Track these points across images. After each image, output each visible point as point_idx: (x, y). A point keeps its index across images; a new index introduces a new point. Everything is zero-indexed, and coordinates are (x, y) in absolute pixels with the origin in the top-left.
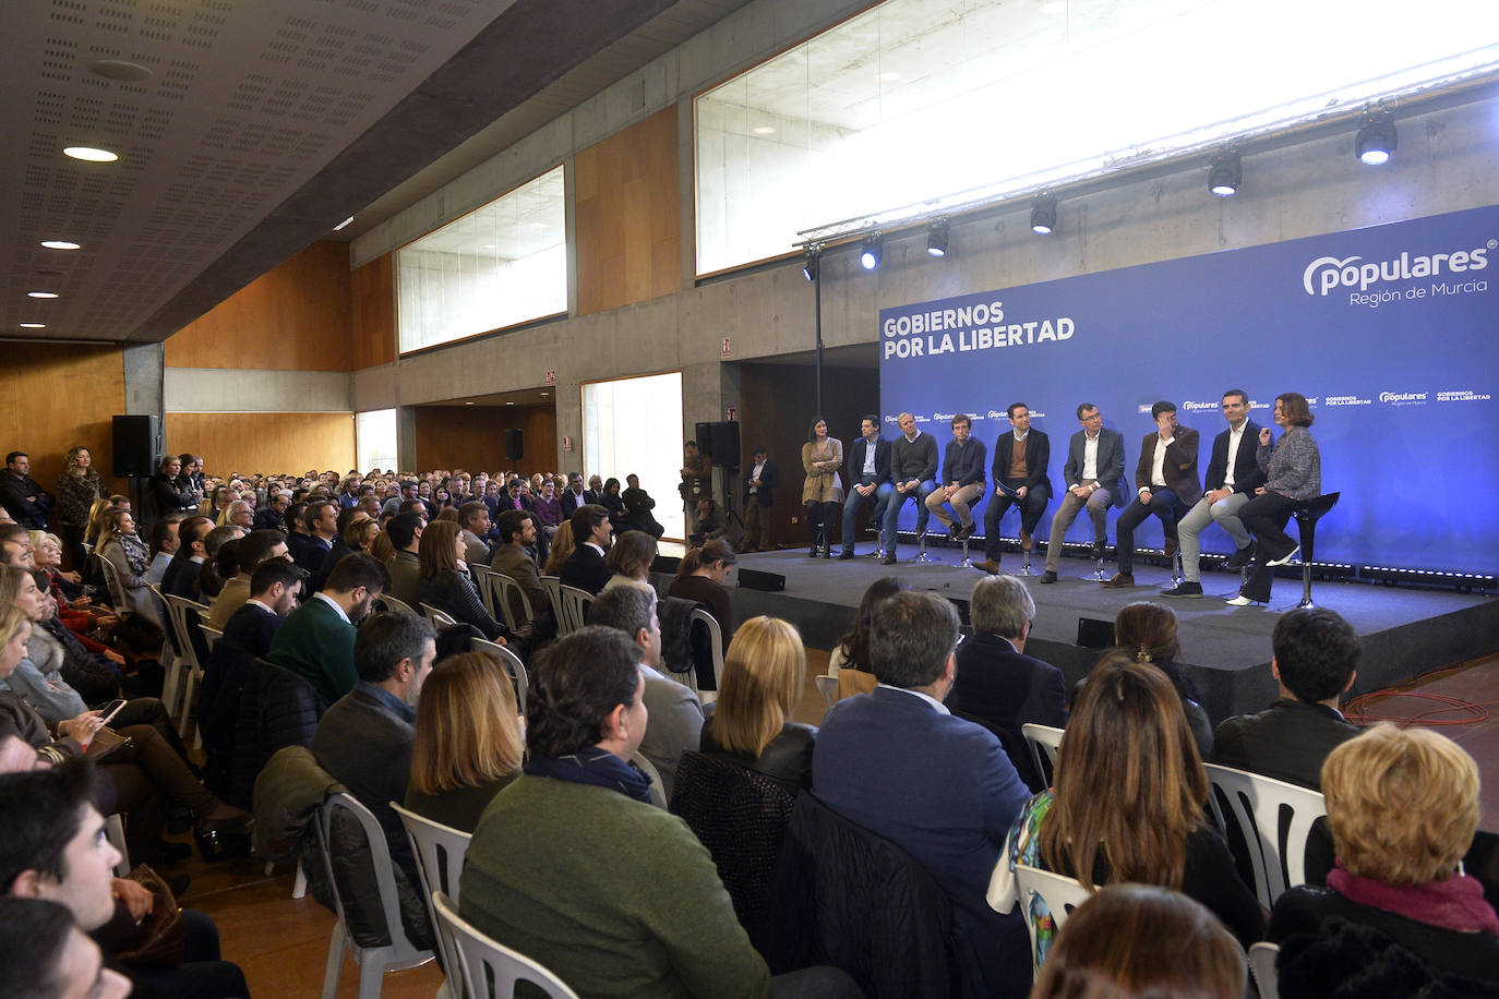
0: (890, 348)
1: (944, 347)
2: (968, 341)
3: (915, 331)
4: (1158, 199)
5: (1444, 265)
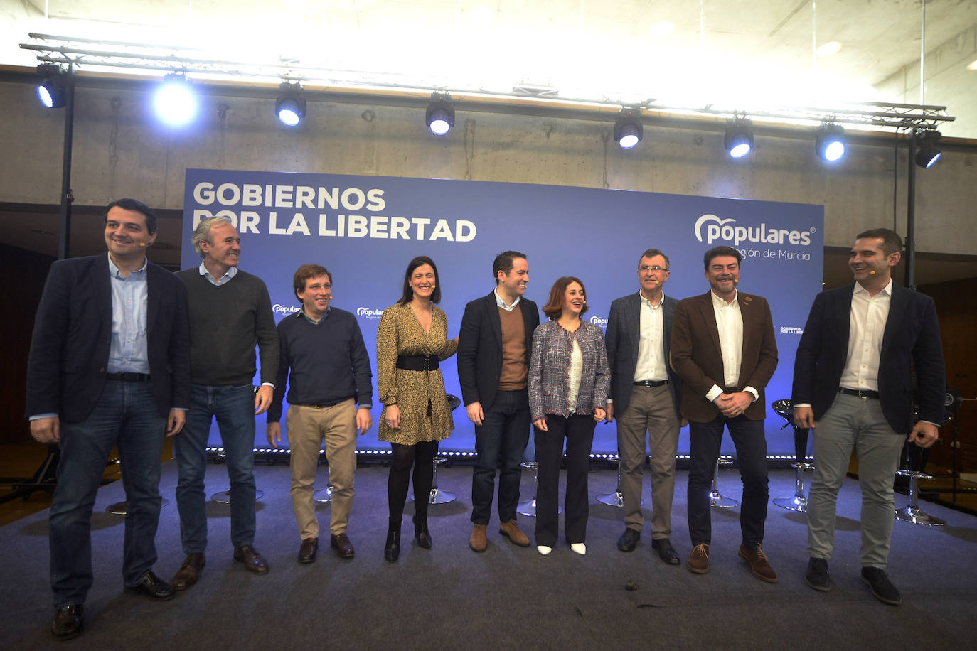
1: (293, 228)
5: (786, 237)
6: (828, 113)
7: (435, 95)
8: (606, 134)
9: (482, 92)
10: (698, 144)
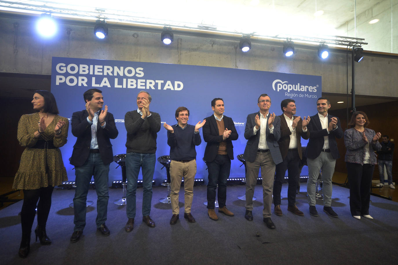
0: (60, 79)
1: (103, 84)
2: (121, 83)
3: (82, 73)
4: (212, 46)
5: (307, 89)
6: (322, 40)
7: (165, 28)
8: (236, 46)
9: (185, 27)
10: (273, 51)
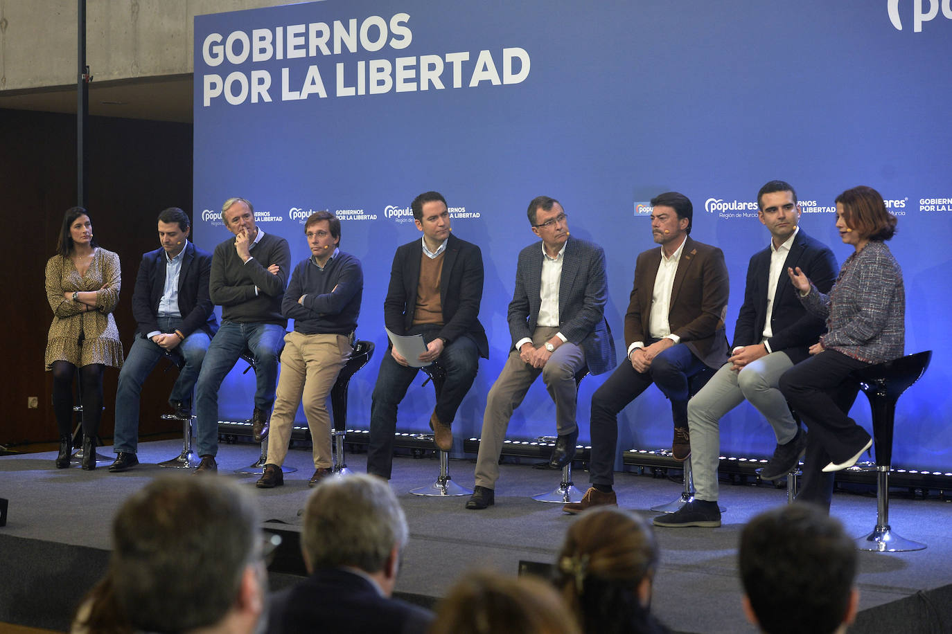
0: (213, 86)
1: (308, 89)
2: (351, 80)
3: (257, 57)
